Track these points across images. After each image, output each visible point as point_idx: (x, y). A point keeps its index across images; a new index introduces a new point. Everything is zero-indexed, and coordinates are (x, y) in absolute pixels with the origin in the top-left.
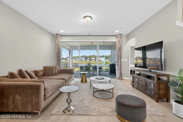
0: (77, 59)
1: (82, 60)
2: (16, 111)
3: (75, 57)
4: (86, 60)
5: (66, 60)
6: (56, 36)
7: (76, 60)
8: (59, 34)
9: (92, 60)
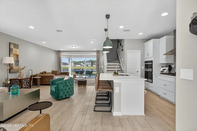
1: (87, 66)
2: (46, 84)
3: (80, 62)
4: (92, 65)
6: (58, 52)
7: (81, 65)
8: (60, 51)
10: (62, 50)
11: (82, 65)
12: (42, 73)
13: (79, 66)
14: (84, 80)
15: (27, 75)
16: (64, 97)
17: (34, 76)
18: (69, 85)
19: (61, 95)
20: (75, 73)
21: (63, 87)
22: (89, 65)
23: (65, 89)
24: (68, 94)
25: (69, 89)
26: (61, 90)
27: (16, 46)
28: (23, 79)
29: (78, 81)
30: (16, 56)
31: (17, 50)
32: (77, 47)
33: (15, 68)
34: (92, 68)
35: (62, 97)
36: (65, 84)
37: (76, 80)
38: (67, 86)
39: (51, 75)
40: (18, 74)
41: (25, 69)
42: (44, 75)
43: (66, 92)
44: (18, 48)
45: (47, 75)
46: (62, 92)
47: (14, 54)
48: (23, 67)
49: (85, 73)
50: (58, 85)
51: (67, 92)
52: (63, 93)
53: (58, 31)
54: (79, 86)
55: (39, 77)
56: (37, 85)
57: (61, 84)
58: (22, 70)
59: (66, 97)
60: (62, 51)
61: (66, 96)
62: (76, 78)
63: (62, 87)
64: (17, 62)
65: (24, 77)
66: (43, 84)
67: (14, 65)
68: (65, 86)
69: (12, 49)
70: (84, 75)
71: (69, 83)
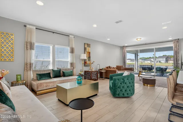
1: (160, 62)
3: (150, 58)
6: (123, 48)
7: (151, 61)
8: (124, 46)
10: (126, 45)
11: (153, 61)
12: (107, 68)
13: (149, 62)
14: (153, 78)
15: (96, 68)
16: (121, 95)
17: (101, 70)
18: (128, 83)
19: (118, 93)
20: (142, 69)
21: (121, 84)
22: (162, 61)
23: (123, 87)
24: (127, 93)
25: (128, 87)
26: (118, 87)
27: (89, 45)
28: (93, 72)
29: (143, 79)
30: (88, 54)
31: (89, 48)
32: (143, 39)
33: (88, 62)
34: (167, 64)
35: (119, 95)
36: (122, 80)
37: (141, 77)
38: (125, 83)
39: (115, 69)
40: (89, 67)
41: (93, 63)
42: (109, 69)
43: (124, 90)
44: (90, 47)
45: (111, 69)
46: (119, 90)
47: (87, 52)
48: (92, 62)
49: (154, 70)
50: (115, 80)
51: (126, 90)
52: (121, 90)
53: (117, 22)
54: (144, 85)
55: (104, 71)
56: (102, 78)
57: (118, 80)
58: (92, 64)
59: (124, 96)
60: (126, 47)
61: (123, 94)
62: (142, 74)
63: (119, 84)
64: (89, 57)
65: (93, 70)
66: (107, 77)
67: (87, 60)
68: (123, 83)
69: (86, 48)
70: (153, 72)
71: (128, 80)
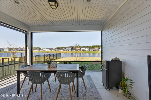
0: (64, 49)
3: (63, 47)
4: (72, 50)
5: (54, 50)
9: (77, 50)
13: (62, 50)
22: (69, 50)
